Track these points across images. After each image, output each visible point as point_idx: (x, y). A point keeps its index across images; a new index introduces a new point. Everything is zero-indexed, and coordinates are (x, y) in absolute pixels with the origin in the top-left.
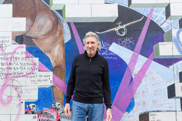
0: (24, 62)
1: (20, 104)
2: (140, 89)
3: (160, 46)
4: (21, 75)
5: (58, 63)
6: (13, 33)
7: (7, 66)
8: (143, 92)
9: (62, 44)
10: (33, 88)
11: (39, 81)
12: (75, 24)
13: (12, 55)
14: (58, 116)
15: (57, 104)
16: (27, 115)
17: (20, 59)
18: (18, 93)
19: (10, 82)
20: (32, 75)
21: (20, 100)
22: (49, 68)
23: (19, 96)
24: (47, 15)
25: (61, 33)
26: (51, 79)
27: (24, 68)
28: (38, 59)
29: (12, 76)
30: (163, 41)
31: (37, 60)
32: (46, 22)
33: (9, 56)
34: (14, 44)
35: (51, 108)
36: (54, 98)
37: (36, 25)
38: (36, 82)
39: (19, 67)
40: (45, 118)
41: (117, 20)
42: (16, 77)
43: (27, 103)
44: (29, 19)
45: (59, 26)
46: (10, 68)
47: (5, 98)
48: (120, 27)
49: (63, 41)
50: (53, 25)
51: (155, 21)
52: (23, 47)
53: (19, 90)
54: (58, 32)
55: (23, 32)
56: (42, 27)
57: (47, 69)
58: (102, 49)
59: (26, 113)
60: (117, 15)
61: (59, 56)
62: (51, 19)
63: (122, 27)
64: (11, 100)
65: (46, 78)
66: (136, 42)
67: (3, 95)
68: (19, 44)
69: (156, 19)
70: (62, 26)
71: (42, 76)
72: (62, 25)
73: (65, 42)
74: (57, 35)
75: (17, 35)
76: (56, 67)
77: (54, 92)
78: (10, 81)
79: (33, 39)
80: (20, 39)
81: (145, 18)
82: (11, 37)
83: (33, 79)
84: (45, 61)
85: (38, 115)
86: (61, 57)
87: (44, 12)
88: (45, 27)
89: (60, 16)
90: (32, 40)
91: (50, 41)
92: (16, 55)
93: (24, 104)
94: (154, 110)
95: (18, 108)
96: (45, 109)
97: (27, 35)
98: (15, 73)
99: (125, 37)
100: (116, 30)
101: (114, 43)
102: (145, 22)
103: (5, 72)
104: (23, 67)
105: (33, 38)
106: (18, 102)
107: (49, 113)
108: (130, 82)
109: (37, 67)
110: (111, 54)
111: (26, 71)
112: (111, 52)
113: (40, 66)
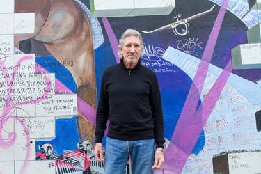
0: (32, 80)
1: (28, 145)
2: (212, 118)
3: (242, 50)
4: (29, 100)
5: (84, 81)
6: (16, 36)
7: (7, 87)
8: (217, 121)
9: (90, 51)
10: (47, 119)
11: (57, 108)
12: (110, 19)
13: (15, 70)
14: (87, 163)
15: (85, 143)
16: (39, 162)
17: (27, 76)
18: (25, 128)
19: (12, 112)
20: (45, 100)
21: (28, 139)
22: (71, 89)
23: (27, 133)
24: (66, 8)
25: (89, 35)
26: (75, 105)
27: (34, 90)
28: (54, 74)
29: (16, 102)
30: (247, 43)
31: (52, 76)
32: (66, 18)
33: (11, 72)
34: (17, 53)
35: (76, 150)
36: (80, 135)
37: (50, 23)
38: (52, 110)
39: (25, 87)
40: (67, 166)
41: (175, 12)
42: (22, 103)
43: (39, 143)
44: (40, 15)
45: (84, 23)
46: (11, 91)
47: (5, 136)
48: (179, 23)
49: (92, 46)
50: (76, 22)
51: (232, 12)
52: (31, 58)
53: (26, 124)
54: (84, 33)
55: (30, 34)
56: (59, 26)
57: (68, 91)
58: (152, 57)
59: (38, 158)
60: (174, 5)
61: (86, 70)
62: (72, 14)
63: (182, 23)
64: (14, 139)
65: (67, 104)
66: (204, 45)
67: (3, 131)
68: (26, 53)
69: (234, 9)
70: (89, 24)
71: (60, 101)
72: (90, 21)
73: (95, 48)
74: (83, 37)
75: (22, 39)
76: (82, 87)
77: (80, 126)
78: (12, 110)
79: (46, 45)
80: (26, 45)
81: (218, 8)
82: (12, 43)
83: (47, 106)
84: (65, 78)
85: (57, 162)
86: (90, 71)
87: (62, 4)
88: (64, 26)
89: (87, 9)
90: (45, 47)
91: (71, 48)
92: (20, 70)
93: (34, 144)
94: (236, 149)
95: (26, 151)
96: (66, 151)
97: (38, 38)
98: (19, 98)
99: (187, 37)
100: (173, 27)
101: (170, 47)
102: (217, 13)
103: (5, 96)
104: (32, 88)
105: (46, 43)
106: (25, 142)
107: (73, 158)
108: (198, 107)
109: (53, 87)
110: (166, 64)
111: (36, 93)
112: (166, 61)
113: (57, 85)
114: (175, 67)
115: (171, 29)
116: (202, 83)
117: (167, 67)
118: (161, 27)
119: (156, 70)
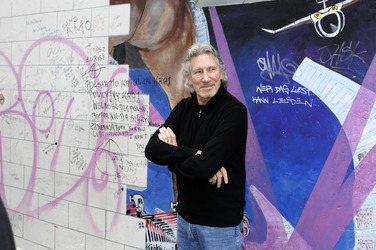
0: (125, 103)
1: (119, 193)
4: (121, 130)
6: (111, 39)
7: (101, 110)
13: (108, 88)
16: (129, 217)
17: (121, 96)
18: (117, 168)
19: (105, 144)
20: (138, 133)
21: (120, 183)
23: (118, 175)
25: (191, 36)
27: (127, 116)
28: (148, 96)
29: (109, 131)
31: (146, 98)
32: (164, 10)
33: (104, 89)
34: (111, 63)
35: (169, 211)
36: (174, 190)
39: (118, 112)
40: (158, 232)
42: (115, 134)
43: (131, 193)
44: (135, 7)
45: (186, 18)
46: (104, 115)
47: (98, 175)
48: (326, 11)
50: (176, 16)
52: (124, 70)
53: (118, 162)
54: (185, 34)
56: (156, 24)
58: (276, 77)
59: (128, 212)
62: (172, 2)
63: (332, 12)
64: (106, 181)
67: (96, 168)
68: (120, 63)
70: (192, 20)
72: (193, 14)
74: (184, 41)
75: (116, 43)
78: (105, 142)
79: (141, 52)
83: (140, 141)
84: (160, 103)
85: (147, 222)
88: (162, 23)
90: (139, 55)
91: (169, 56)
92: (114, 88)
93: (125, 192)
95: (117, 200)
96: (158, 210)
97: (133, 43)
98: (112, 127)
100: (315, 20)
103: (98, 122)
104: (125, 113)
105: (141, 49)
106: (116, 187)
107: (165, 221)
108: (347, 177)
109: (146, 116)
110: (297, 91)
111: (128, 122)
112: (298, 85)
113: (151, 113)
114: (313, 97)
115: (310, 25)
116: (359, 132)
117: (299, 95)
118: (294, 21)
119: (281, 100)
